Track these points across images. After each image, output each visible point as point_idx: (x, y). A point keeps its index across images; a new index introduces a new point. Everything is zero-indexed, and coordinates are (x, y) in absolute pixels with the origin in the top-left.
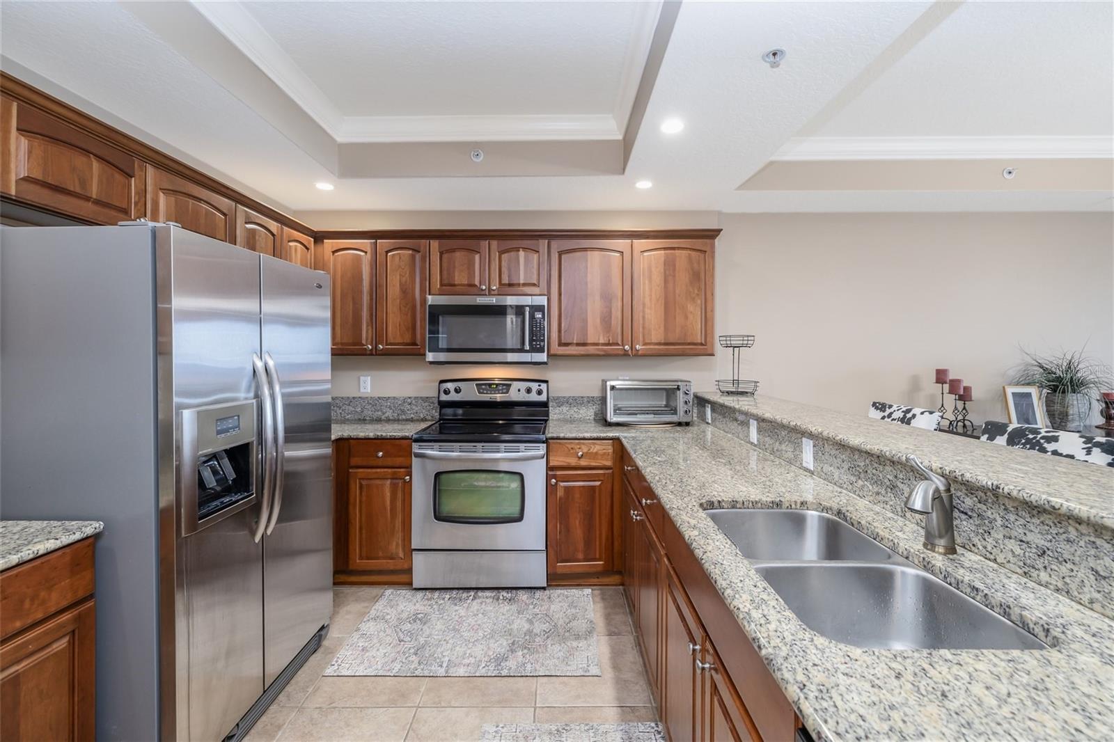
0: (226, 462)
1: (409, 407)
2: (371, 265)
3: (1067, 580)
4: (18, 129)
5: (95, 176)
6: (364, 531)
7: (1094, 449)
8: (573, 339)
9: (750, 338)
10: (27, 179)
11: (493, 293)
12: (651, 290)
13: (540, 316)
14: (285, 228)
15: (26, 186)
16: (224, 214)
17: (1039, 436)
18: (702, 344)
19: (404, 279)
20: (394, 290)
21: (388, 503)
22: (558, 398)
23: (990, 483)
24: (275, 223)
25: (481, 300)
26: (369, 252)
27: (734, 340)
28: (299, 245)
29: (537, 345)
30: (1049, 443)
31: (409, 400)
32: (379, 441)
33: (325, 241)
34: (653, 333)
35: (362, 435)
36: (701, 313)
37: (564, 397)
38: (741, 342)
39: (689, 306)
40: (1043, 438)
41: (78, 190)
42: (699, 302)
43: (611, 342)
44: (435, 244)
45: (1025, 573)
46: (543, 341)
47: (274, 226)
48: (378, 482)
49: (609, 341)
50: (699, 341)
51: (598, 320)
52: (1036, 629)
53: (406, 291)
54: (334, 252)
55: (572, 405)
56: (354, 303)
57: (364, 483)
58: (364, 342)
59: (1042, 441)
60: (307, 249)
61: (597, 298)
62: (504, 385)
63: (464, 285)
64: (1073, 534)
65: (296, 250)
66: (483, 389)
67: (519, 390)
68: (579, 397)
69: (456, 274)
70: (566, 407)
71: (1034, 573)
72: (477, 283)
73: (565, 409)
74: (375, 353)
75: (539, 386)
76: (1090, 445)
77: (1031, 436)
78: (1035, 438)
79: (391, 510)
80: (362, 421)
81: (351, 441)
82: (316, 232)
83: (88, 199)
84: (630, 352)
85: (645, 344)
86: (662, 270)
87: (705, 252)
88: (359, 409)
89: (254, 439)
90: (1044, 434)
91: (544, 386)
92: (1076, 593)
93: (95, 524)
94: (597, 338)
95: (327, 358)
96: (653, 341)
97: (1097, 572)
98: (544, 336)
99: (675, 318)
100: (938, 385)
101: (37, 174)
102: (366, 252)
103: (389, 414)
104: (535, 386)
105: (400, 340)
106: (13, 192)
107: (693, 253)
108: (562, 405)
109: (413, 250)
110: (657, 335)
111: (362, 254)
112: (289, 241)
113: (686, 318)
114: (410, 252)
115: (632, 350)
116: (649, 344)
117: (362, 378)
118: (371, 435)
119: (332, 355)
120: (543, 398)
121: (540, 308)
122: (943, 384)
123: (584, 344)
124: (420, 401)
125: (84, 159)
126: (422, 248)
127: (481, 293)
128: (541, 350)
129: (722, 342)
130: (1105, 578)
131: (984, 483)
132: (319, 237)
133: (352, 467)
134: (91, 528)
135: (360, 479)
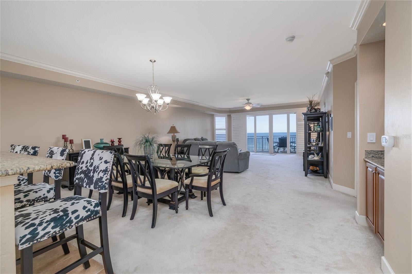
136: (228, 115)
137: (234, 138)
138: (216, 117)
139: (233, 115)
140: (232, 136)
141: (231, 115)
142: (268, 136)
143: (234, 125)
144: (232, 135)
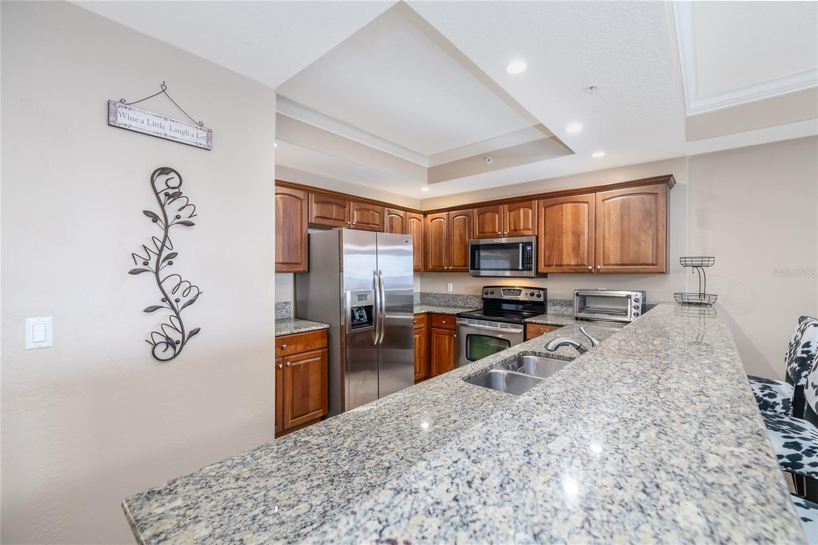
0: (364, 312)
1: (469, 300)
2: (447, 226)
4: (315, 202)
5: (334, 211)
6: (437, 360)
8: (553, 263)
9: (710, 259)
10: (317, 217)
11: (505, 236)
12: (609, 226)
13: (530, 248)
14: (408, 213)
15: (317, 219)
16: (379, 213)
18: (653, 265)
19: (461, 232)
20: (456, 238)
21: (447, 347)
22: (554, 300)
24: (403, 212)
25: (496, 241)
26: (446, 218)
27: (694, 261)
28: (415, 219)
29: (527, 266)
31: (470, 297)
32: (443, 315)
33: (428, 215)
34: (611, 257)
35: (436, 311)
36: (653, 242)
37: (558, 300)
38: (701, 263)
39: (641, 237)
41: (330, 217)
42: (651, 232)
43: (579, 263)
44: (475, 210)
46: (532, 263)
47: (402, 213)
48: (443, 336)
49: (578, 262)
50: (651, 263)
51: (571, 250)
53: (462, 238)
54: (432, 220)
55: (563, 306)
56: (440, 245)
57: (438, 335)
58: (443, 265)
60: (420, 221)
61: (570, 235)
62: (518, 290)
63: (490, 232)
65: (413, 222)
66: (506, 292)
67: (526, 294)
68: (567, 301)
69: (486, 226)
70: (559, 306)
72: (497, 231)
73: (558, 308)
74: (448, 271)
75: (539, 292)
79: (449, 351)
80: (448, 306)
81: (433, 315)
82: (425, 212)
83: (332, 219)
84: (593, 271)
85: (605, 265)
86: (619, 212)
87: (657, 194)
88: (447, 300)
89: (373, 304)
91: (542, 292)
93: (327, 325)
94: (570, 261)
95: (412, 273)
96: (611, 263)
98: (532, 261)
99: (630, 246)
101: (319, 215)
102: (444, 219)
103: (460, 304)
104: (536, 292)
105: (459, 265)
106: (313, 222)
107: (645, 197)
108: (556, 305)
109: (465, 215)
110: (614, 258)
111: (443, 220)
112: (410, 219)
113: (639, 245)
114: (464, 217)
115: (595, 269)
116: (609, 265)
117: (448, 284)
118: (440, 312)
119: (414, 272)
120: (541, 299)
121: (530, 244)
123: (561, 265)
124: (475, 298)
125: (331, 206)
126: (469, 214)
127: (498, 236)
128: (530, 269)
129: (682, 263)
132: (425, 214)
133: (432, 327)
134: (326, 326)
135: (436, 334)
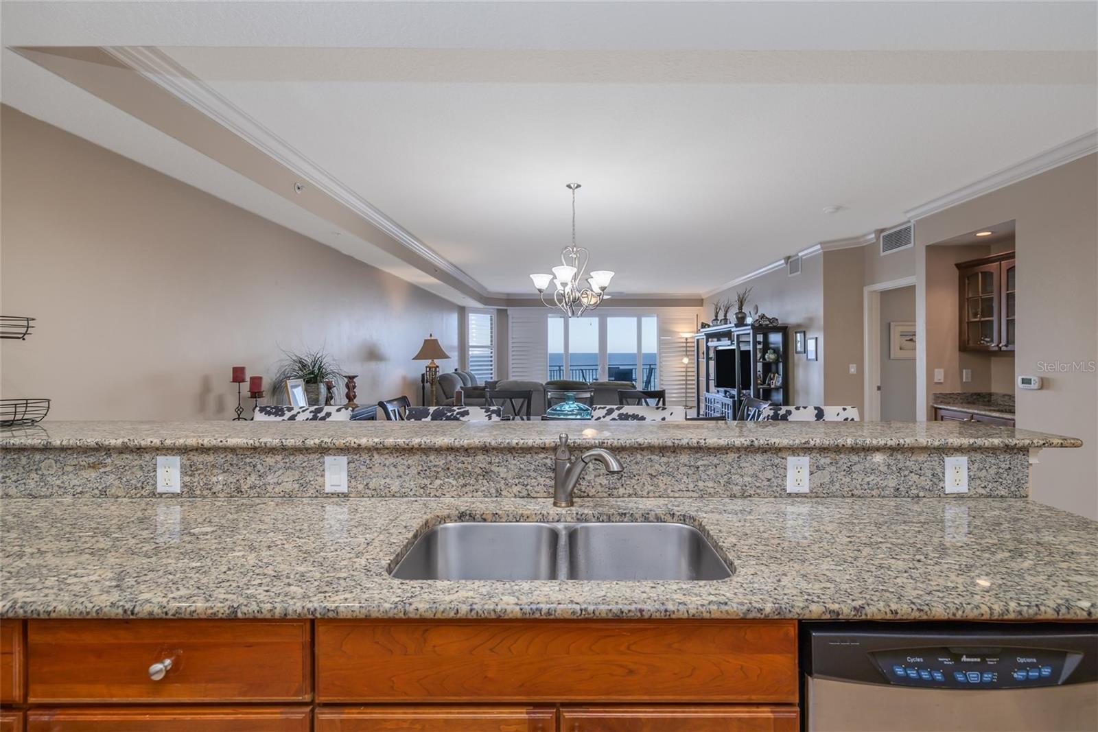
3: (635, 487)
7: (493, 415)
17: (455, 413)
23: (597, 441)
30: (463, 416)
40: (458, 413)
45: (609, 495)
52: (666, 517)
59: (458, 416)
64: (639, 457)
71: (615, 492)
76: (489, 413)
77: (449, 414)
78: (452, 415)
90: (458, 411)
92: (640, 492)
97: (651, 475)
100: (235, 384)
122: (239, 383)
130: (655, 476)
131: (593, 443)
136: (498, 310)
137: (514, 370)
138: (470, 315)
139: (511, 311)
140: (510, 366)
141: (506, 310)
142: (597, 365)
143: (514, 336)
144: (510, 362)
